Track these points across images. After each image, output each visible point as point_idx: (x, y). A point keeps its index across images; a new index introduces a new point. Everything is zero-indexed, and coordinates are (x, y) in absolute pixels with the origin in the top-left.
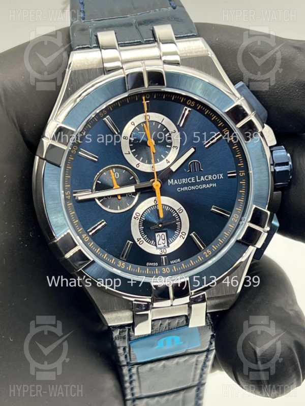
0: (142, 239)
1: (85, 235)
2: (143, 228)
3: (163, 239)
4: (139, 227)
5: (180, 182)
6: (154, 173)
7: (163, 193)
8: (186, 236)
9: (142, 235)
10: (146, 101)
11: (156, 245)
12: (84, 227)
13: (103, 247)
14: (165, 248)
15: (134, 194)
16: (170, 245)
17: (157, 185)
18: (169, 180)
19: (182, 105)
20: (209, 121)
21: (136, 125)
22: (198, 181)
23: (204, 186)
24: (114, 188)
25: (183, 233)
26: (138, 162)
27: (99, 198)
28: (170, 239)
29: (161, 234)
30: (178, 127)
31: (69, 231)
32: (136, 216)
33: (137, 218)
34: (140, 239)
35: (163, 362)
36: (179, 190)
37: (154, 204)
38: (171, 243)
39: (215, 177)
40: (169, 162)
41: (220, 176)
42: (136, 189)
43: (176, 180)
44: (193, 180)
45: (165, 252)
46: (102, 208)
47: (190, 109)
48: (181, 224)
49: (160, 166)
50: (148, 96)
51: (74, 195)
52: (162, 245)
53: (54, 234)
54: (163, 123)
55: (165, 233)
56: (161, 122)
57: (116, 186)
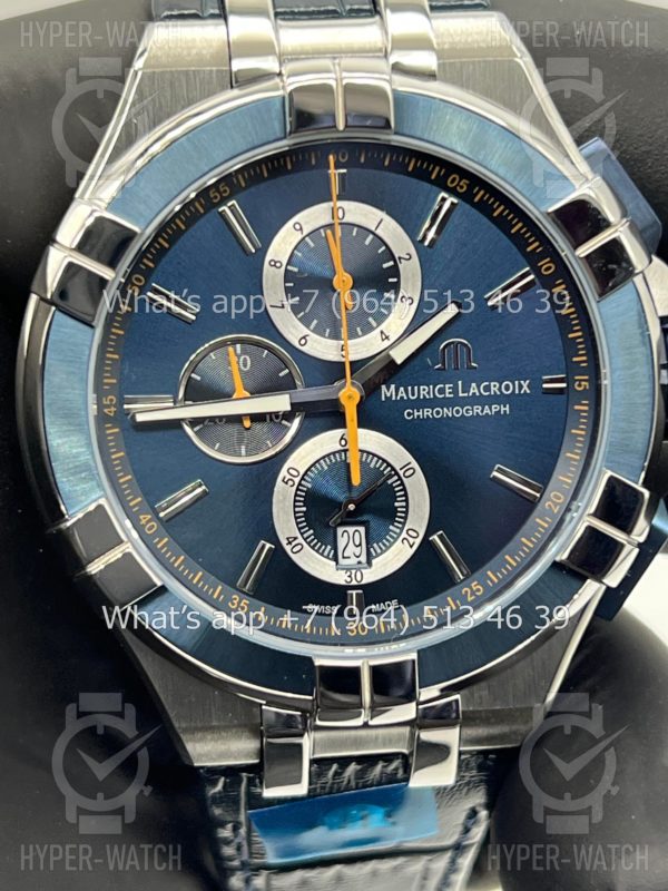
0: (300, 540)
1: (149, 517)
2: (304, 509)
3: (357, 543)
4: (295, 506)
5: (413, 395)
6: (343, 363)
7: (365, 421)
8: (418, 541)
9: (299, 529)
10: (336, 167)
11: (335, 559)
12: (146, 494)
13: (192, 551)
14: (359, 569)
15: (288, 416)
16: (374, 561)
17: (349, 395)
18: (384, 387)
19: (434, 188)
20: (502, 235)
21: (306, 232)
22: (461, 395)
23: (477, 409)
24: (234, 397)
25: (410, 532)
26: (306, 331)
27: (194, 422)
28: (375, 545)
29: (351, 529)
30: (418, 244)
31: (102, 501)
32: (288, 477)
33: (290, 483)
34: (295, 538)
35: (337, 868)
36: (409, 414)
37: (340, 448)
38: (378, 555)
39: (510, 387)
40: (387, 338)
41: (521, 387)
42: (292, 404)
43: (402, 389)
44: (447, 391)
45: (359, 579)
46: (197, 447)
47: (455, 201)
48: (407, 507)
49: (364, 347)
50: (343, 157)
51: (126, 406)
52: (353, 561)
53: (63, 508)
54: (378, 232)
55: (362, 529)
56: (373, 229)
57: (240, 391)
